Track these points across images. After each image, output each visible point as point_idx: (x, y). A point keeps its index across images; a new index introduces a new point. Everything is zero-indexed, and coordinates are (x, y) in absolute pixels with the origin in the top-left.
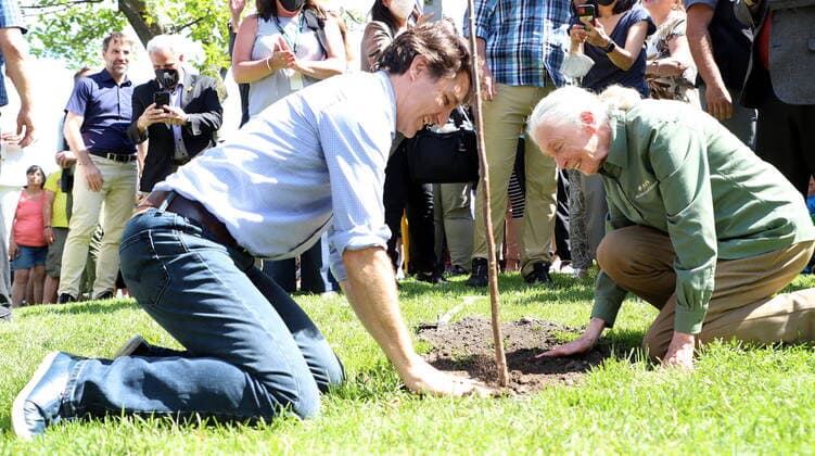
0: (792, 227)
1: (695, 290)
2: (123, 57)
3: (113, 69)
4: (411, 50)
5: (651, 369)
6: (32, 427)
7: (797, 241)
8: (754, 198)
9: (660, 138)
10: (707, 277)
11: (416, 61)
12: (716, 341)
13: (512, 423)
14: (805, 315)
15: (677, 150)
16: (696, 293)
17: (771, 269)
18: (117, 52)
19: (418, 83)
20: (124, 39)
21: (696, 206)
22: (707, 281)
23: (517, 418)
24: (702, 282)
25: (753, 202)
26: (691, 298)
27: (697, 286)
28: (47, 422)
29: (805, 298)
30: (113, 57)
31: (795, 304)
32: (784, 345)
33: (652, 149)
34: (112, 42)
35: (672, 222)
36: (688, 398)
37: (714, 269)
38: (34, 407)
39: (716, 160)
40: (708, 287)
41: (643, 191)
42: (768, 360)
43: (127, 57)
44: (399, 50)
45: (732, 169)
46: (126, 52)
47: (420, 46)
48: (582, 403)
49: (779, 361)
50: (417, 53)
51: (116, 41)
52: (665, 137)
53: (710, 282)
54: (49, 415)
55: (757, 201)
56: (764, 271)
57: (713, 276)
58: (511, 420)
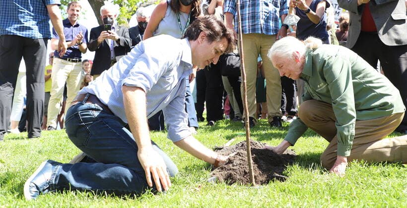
0: (392, 106)
1: (345, 135)
2: (76, 13)
3: (71, 18)
4: (199, 29)
5: (322, 173)
6: (33, 195)
7: (394, 112)
8: (374, 92)
9: (328, 64)
10: (351, 129)
11: (202, 34)
12: (354, 161)
13: (252, 200)
14: (399, 148)
15: (336, 69)
16: (346, 137)
17: (381, 125)
18: (73, 10)
19: (202, 45)
20: (77, 4)
21: (345, 95)
22: (351, 131)
23: (254, 198)
24: (349, 131)
25: (373, 94)
26: (344, 139)
27: (346, 133)
28: (40, 192)
29: (399, 140)
30: (71, 12)
31: (394, 143)
32: (388, 163)
33: (324, 69)
34: (71, 6)
35: (334, 103)
36: (336, 190)
37: (354, 125)
38: (34, 185)
39: (355, 73)
40: (352, 134)
41: (320, 88)
42: (378, 171)
43: (78, 13)
44: (193, 29)
45: (364, 77)
46: (78, 11)
47: (203, 27)
48: (287, 191)
49: (384, 172)
50: (201, 31)
51: (73, 5)
52: (331, 63)
53: (353, 131)
54: (41, 189)
55: (376, 93)
56: (378, 126)
57: (354, 128)
58: (251, 199)
